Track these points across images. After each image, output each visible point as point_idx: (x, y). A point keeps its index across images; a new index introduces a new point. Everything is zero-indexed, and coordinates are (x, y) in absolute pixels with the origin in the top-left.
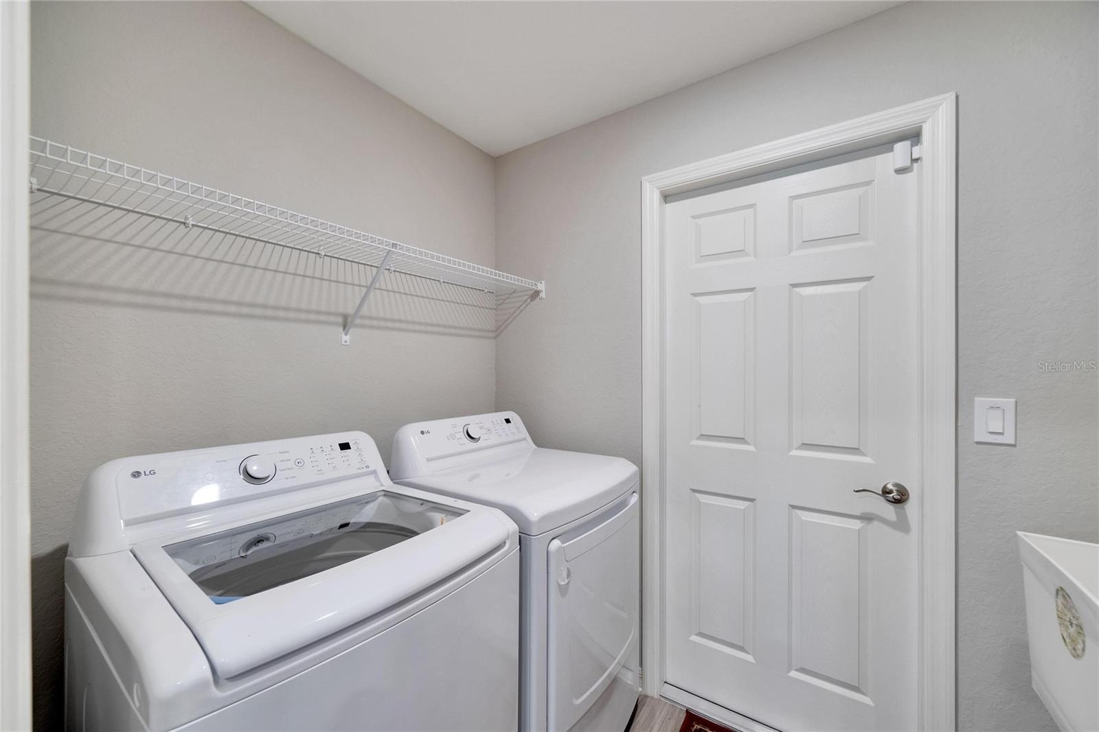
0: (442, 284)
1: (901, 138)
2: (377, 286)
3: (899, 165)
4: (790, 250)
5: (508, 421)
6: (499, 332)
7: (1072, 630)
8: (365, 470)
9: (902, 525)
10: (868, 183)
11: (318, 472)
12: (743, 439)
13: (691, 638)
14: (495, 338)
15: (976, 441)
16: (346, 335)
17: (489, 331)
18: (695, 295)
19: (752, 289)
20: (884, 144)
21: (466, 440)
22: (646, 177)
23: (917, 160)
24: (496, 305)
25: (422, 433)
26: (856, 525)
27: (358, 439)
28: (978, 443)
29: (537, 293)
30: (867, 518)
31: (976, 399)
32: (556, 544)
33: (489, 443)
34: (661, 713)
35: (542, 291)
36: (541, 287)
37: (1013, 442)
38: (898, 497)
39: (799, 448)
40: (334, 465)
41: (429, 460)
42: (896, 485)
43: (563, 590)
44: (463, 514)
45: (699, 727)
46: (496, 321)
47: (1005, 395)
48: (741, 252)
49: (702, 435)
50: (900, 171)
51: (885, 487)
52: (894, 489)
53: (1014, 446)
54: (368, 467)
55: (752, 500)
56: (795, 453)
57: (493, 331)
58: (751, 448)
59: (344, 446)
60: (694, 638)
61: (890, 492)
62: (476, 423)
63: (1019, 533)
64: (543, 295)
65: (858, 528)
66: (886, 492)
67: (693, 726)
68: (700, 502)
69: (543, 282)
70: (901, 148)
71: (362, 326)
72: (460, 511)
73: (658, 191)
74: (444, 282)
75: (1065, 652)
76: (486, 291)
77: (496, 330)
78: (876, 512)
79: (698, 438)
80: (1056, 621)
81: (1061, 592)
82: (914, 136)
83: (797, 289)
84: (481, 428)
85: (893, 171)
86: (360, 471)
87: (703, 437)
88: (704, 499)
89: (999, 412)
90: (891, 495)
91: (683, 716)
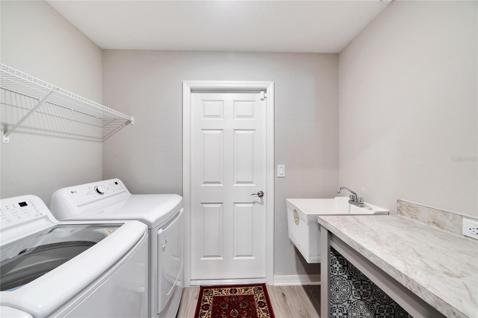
0: (72, 111)
1: (262, 90)
2: (38, 110)
3: (262, 98)
4: (234, 118)
5: (116, 183)
6: (104, 139)
7: (297, 219)
8: (40, 216)
9: (262, 203)
10: (254, 101)
11: (7, 221)
12: (219, 182)
13: (201, 259)
14: (103, 142)
15: (278, 176)
16: (6, 136)
17: (99, 138)
18: (202, 130)
19: (222, 130)
20: (258, 91)
21: (97, 194)
22: (185, 81)
23: (265, 97)
24: (102, 125)
25: (72, 192)
26: (251, 205)
27: (31, 200)
28: (278, 177)
29: (129, 122)
30: (254, 203)
31: (278, 165)
32: (161, 230)
33: (109, 195)
34: (191, 292)
35: (132, 121)
36: (132, 119)
37: (284, 176)
38: (261, 195)
39: (236, 183)
40: (18, 216)
41: (78, 206)
42: (261, 191)
43: (164, 249)
44: (121, 226)
45: (205, 290)
46: (103, 133)
47: (283, 164)
48: (218, 116)
49: (205, 182)
50: (262, 99)
51: (258, 193)
52: (260, 193)
53: (285, 177)
54: (41, 214)
55: (222, 203)
56: (235, 185)
57: (101, 138)
58: (221, 185)
59: (23, 204)
60: (202, 259)
61: (260, 194)
62: (102, 185)
63: (286, 199)
64: (133, 123)
65: (252, 206)
66: (259, 194)
67: (204, 290)
68: (204, 207)
69: (133, 117)
70: (262, 92)
71: (19, 132)
72: (120, 225)
73: (189, 88)
74: (73, 110)
75: (295, 224)
76: (98, 117)
77: (103, 138)
78: (256, 201)
79: (204, 184)
80: (294, 218)
81: (295, 211)
82: (265, 90)
83: (236, 131)
84: (104, 187)
85: (260, 99)
86: (36, 217)
87: (206, 183)
88: (205, 206)
89: (282, 169)
90: (260, 195)
91: (199, 289)
